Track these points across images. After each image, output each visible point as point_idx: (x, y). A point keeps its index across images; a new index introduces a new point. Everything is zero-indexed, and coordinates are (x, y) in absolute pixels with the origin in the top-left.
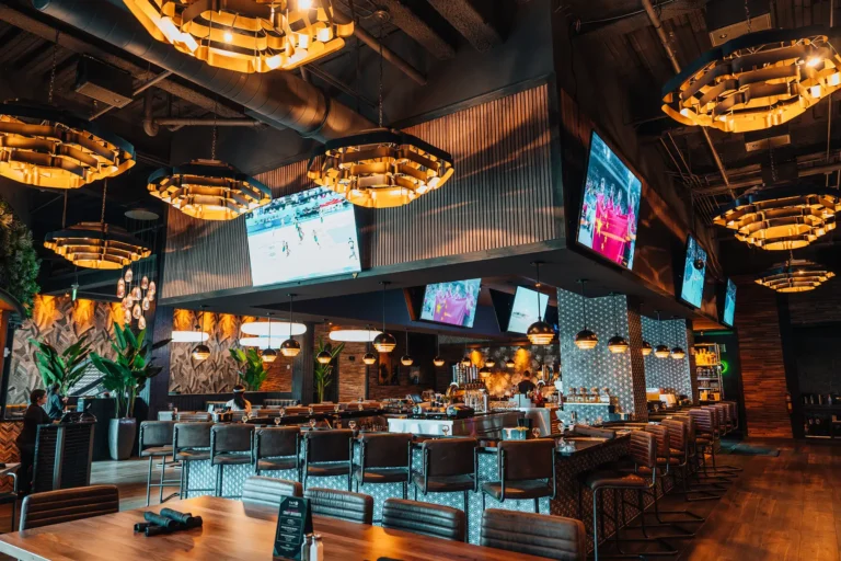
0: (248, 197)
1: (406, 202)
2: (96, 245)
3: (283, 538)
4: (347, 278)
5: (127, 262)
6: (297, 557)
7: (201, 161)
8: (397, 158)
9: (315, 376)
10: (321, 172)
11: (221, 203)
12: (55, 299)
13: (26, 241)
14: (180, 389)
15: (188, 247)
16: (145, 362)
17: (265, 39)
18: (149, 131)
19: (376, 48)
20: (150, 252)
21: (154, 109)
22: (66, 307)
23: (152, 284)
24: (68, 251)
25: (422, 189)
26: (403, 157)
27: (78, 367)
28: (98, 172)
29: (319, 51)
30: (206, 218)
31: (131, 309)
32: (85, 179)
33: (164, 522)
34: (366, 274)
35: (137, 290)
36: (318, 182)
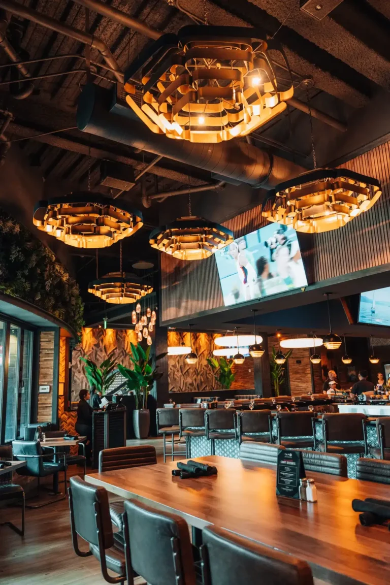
0: (217, 240)
1: (342, 225)
2: (119, 287)
3: (283, 482)
4: (297, 292)
5: (138, 297)
6: (296, 496)
7: (183, 218)
8: (333, 189)
9: (271, 376)
10: (272, 211)
11: (199, 247)
12: (92, 330)
13: (76, 291)
14: (175, 390)
15: (177, 283)
16: (152, 370)
17: (226, 117)
18: (145, 205)
19: (305, 110)
20: (152, 289)
21: (148, 189)
22: (99, 335)
23: (154, 313)
24: (102, 293)
25: (355, 212)
26: (338, 187)
27: (110, 375)
28: (121, 233)
29: (269, 115)
30: (189, 259)
31: (142, 332)
32: (114, 239)
33: (192, 469)
34: (312, 288)
35: (144, 318)
36: (270, 219)
